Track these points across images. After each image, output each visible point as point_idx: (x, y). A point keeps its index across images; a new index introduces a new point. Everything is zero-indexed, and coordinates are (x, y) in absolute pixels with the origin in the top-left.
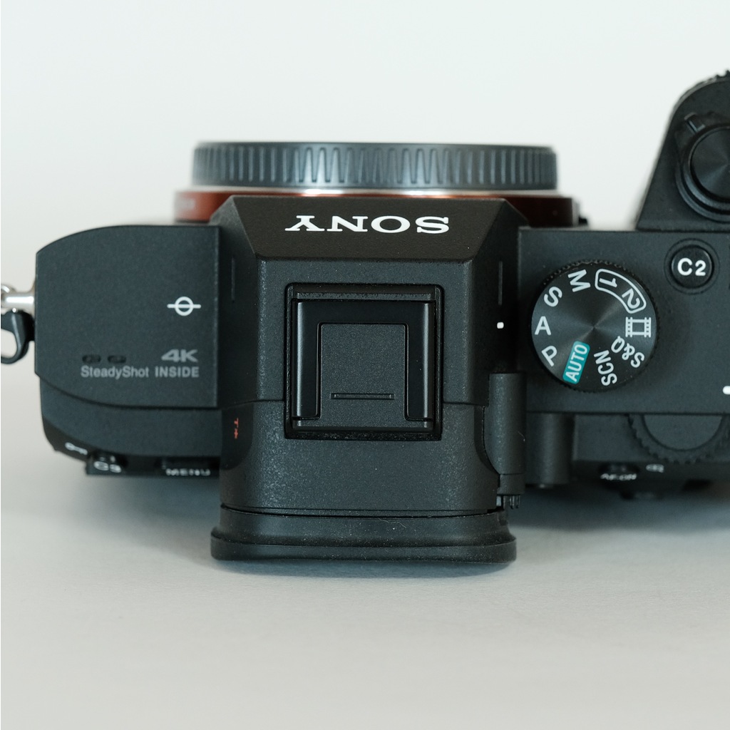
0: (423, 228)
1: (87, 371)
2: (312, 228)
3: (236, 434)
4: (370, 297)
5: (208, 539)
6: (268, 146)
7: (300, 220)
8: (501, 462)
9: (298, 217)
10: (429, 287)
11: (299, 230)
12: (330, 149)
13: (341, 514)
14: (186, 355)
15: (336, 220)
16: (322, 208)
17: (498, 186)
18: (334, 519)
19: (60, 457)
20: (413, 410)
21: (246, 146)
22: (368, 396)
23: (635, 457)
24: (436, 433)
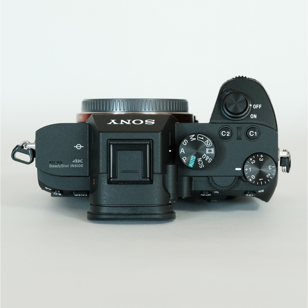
0: (147, 123)
1: (51, 166)
2: (115, 123)
3: (94, 183)
4: (132, 143)
5: (86, 214)
6: (103, 100)
7: (111, 121)
8: (171, 191)
10: (149, 140)
11: (111, 124)
12: (121, 101)
13: (124, 206)
14: (79, 161)
15: (122, 121)
16: (118, 118)
17: (170, 111)
18: (122, 207)
19: (44, 191)
20: (145, 176)
21: (97, 100)
22: (131, 171)
23: (210, 189)
24: (151, 182)
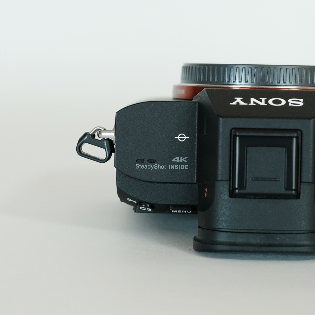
0: (292, 104)
1: (138, 166)
2: (242, 103)
3: (206, 195)
4: (269, 135)
5: (192, 241)
6: (219, 66)
7: (236, 100)
9: (235, 98)
10: (296, 130)
11: (236, 104)
12: (247, 67)
13: (255, 231)
14: (182, 160)
15: (253, 100)
16: (246, 94)
18: (251, 234)
19: (123, 203)
20: (288, 186)
22: (268, 179)
24: (297, 196)
